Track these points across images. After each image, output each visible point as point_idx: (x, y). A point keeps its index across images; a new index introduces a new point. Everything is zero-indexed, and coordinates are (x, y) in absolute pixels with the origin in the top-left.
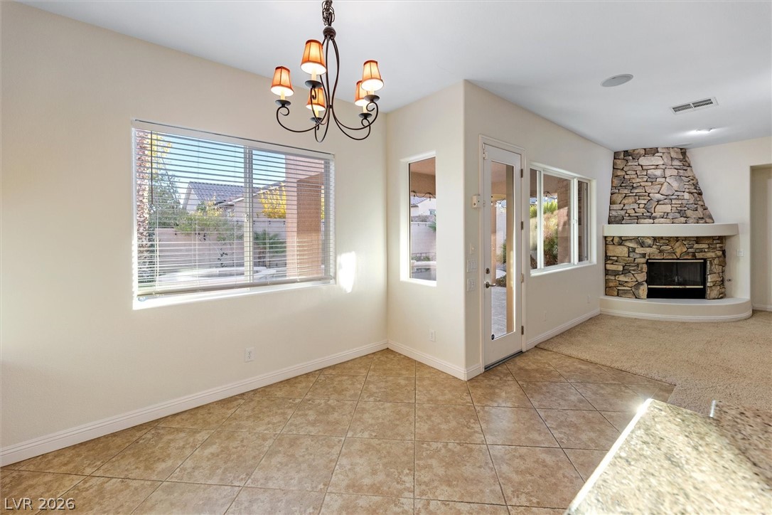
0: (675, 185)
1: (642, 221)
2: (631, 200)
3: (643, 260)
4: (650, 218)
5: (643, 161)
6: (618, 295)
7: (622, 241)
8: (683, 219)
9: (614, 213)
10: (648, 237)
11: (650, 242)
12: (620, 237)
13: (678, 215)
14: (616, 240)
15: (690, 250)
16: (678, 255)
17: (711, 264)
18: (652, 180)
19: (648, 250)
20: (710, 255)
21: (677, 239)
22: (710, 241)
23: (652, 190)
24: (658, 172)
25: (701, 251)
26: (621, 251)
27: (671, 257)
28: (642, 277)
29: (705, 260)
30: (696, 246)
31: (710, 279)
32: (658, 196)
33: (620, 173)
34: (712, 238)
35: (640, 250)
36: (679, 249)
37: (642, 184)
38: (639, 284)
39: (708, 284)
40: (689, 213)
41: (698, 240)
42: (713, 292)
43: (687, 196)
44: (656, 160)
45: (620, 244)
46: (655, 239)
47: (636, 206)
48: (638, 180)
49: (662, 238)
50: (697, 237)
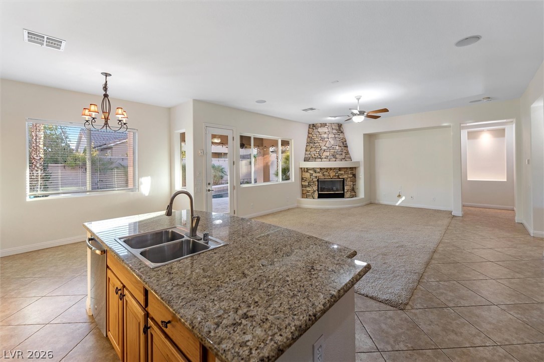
0: (332, 142)
1: (317, 160)
2: (313, 149)
3: (316, 179)
4: (320, 158)
5: (320, 130)
6: (307, 197)
7: (308, 170)
8: (334, 159)
9: (307, 156)
10: (318, 168)
11: (319, 170)
12: (307, 168)
13: (332, 157)
14: (305, 169)
15: (337, 174)
16: (332, 177)
17: (346, 181)
18: (323, 139)
20: (345, 176)
21: (331, 169)
22: (346, 170)
23: (322, 144)
24: (325, 136)
25: (341, 175)
26: (307, 175)
27: (328, 178)
28: (315, 188)
29: (344, 179)
30: (339, 172)
31: (346, 188)
32: (325, 148)
33: (310, 135)
34: (347, 168)
35: (315, 175)
36: (332, 174)
37: (319, 141)
38: (315, 191)
39: (345, 191)
40: (337, 156)
41: (340, 169)
42: (347, 194)
43: (337, 147)
44: (325, 130)
45: (307, 172)
46: (321, 169)
47: (315, 152)
48: (317, 139)
49: (324, 168)
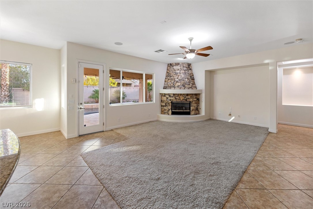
0: (183, 76)
1: (171, 88)
2: (169, 81)
3: (170, 102)
4: (174, 87)
5: (175, 67)
6: (164, 114)
8: (184, 88)
9: (165, 85)
10: (172, 94)
12: (164, 94)
13: (182, 86)
15: (185, 98)
16: (181, 100)
17: (192, 103)
18: (176, 74)
19: (172, 98)
20: (191, 100)
21: (181, 94)
22: (192, 95)
23: (176, 77)
24: (178, 72)
25: (188, 99)
26: (164, 98)
27: (179, 101)
28: (170, 107)
29: (190, 102)
30: (187, 97)
31: (191, 108)
32: (177, 80)
33: (168, 71)
34: (192, 94)
35: (169, 98)
36: (182, 98)
37: (173, 75)
38: (169, 110)
39: (191, 110)
40: (186, 86)
41: (187, 95)
42: (192, 113)
43: (186, 80)
44: (178, 67)
45: (165, 96)
46: (174, 94)
47: (171, 83)
49: (176, 94)
50: (187, 94)
